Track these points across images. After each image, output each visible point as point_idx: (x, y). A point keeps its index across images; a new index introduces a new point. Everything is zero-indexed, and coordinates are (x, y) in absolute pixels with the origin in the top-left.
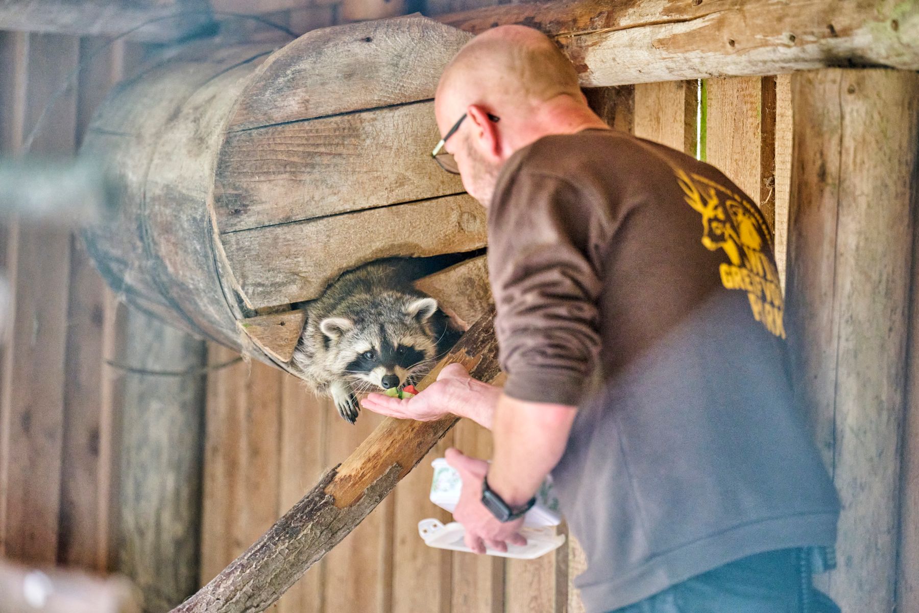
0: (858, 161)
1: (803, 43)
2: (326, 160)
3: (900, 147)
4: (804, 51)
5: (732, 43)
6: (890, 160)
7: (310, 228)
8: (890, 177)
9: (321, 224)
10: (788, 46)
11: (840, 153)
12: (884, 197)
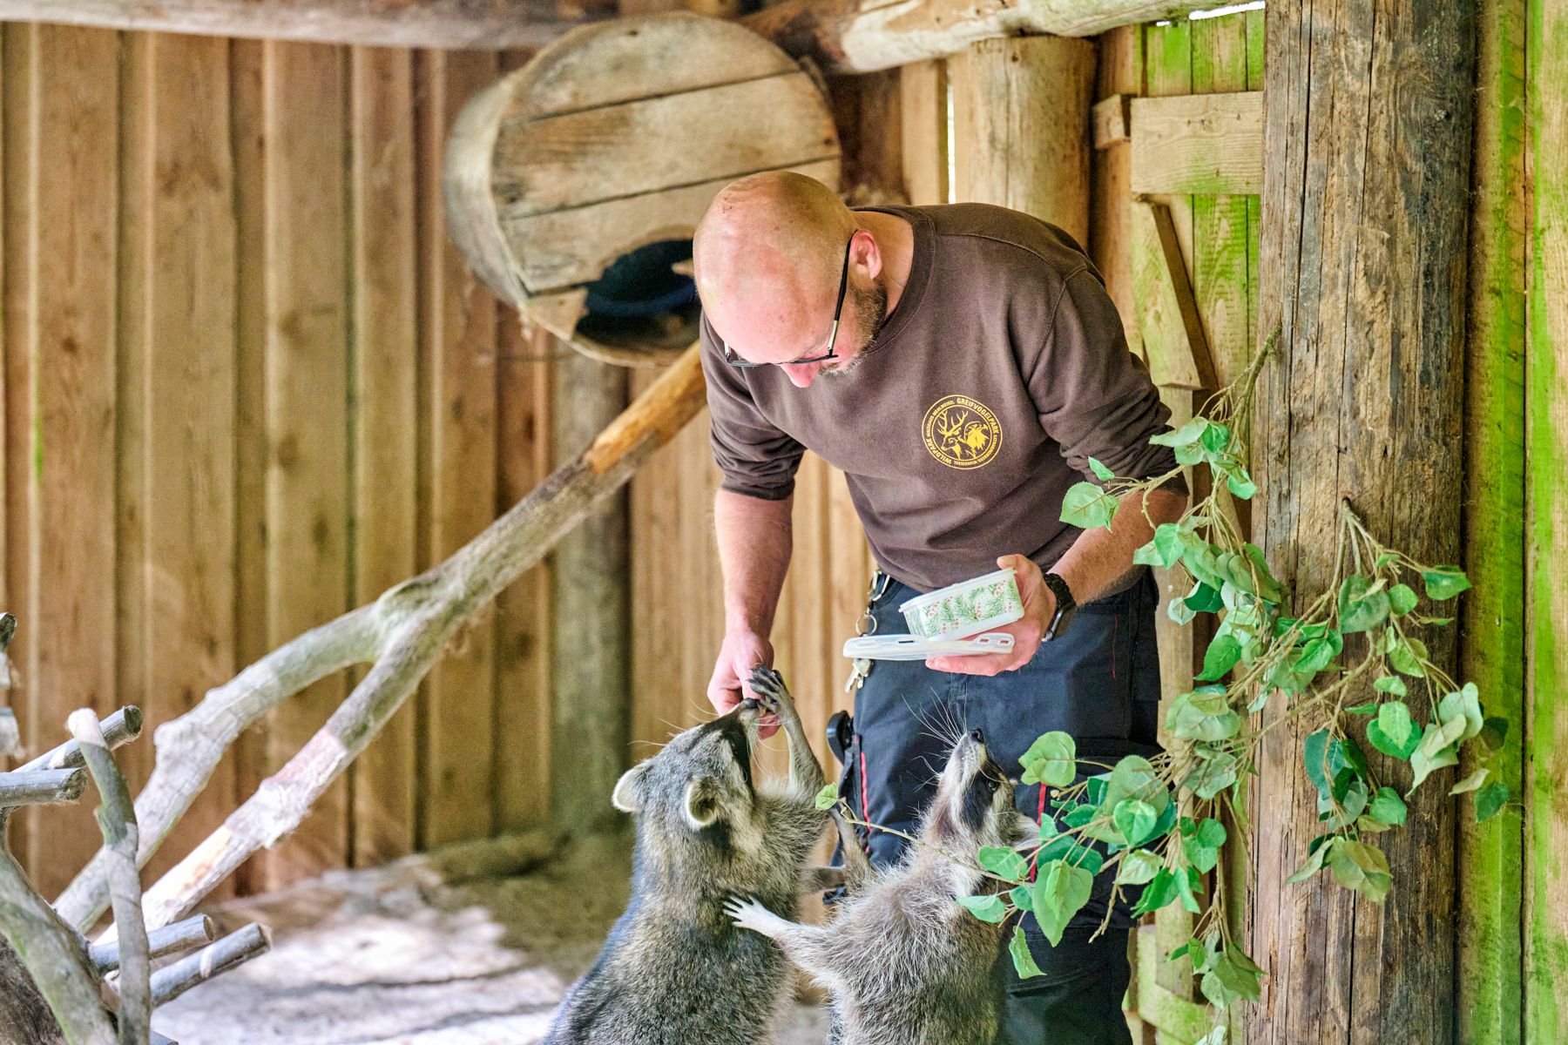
0: (1024, 125)
1: (985, 16)
2: (598, 148)
3: (1067, 112)
4: (987, 23)
5: (938, 20)
6: (1056, 124)
7: (585, 213)
8: (1056, 141)
9: (596, 209)
10: (975, 20)
11: (1008, 119)
12: (1052, 159)
